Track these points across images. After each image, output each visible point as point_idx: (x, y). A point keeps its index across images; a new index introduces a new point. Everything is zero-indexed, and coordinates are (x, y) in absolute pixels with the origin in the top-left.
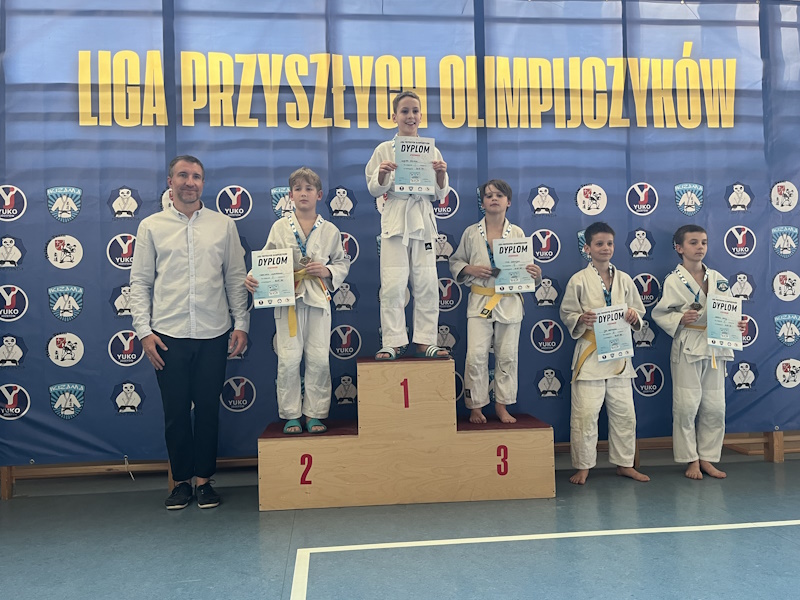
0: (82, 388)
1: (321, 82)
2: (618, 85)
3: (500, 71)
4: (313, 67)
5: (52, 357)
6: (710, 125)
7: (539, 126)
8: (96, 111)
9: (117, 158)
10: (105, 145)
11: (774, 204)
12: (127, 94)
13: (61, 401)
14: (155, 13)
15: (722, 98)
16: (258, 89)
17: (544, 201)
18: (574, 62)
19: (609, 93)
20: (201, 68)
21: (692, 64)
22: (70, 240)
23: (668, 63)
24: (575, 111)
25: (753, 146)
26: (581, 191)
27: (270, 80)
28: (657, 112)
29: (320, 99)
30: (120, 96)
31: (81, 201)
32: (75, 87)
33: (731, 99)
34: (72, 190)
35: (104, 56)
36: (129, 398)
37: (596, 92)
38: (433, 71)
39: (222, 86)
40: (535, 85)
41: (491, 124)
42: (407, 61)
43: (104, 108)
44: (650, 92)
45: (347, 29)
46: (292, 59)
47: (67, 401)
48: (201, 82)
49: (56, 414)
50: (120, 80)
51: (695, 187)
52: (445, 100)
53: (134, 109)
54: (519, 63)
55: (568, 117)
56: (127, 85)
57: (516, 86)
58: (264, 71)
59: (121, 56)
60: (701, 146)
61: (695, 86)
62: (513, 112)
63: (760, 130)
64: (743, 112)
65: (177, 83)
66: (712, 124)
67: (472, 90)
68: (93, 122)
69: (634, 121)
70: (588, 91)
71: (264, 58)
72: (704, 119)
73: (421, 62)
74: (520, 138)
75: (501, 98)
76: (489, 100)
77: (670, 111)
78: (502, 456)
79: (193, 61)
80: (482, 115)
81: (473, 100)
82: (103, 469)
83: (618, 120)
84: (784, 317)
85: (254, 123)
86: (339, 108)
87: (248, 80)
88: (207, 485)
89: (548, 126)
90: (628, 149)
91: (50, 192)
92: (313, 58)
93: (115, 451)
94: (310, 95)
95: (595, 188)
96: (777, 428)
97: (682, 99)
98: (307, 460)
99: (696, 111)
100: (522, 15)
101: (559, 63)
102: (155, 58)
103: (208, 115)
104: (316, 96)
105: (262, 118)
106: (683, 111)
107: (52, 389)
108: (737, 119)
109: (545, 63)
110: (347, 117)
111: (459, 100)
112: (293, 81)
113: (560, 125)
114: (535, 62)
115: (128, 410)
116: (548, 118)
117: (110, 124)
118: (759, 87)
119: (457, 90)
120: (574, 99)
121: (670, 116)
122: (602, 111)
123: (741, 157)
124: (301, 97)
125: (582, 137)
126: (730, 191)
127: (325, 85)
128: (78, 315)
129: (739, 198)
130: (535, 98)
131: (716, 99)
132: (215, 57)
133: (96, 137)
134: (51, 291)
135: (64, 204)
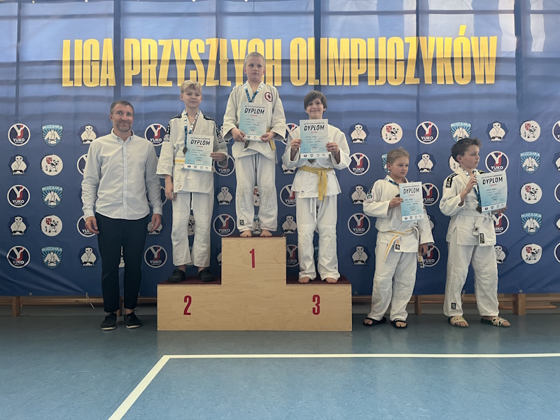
0: (61, 250)
1: (213, 57)
2: (412, 55)
3: (331, 47)
4: (208, 47)
5: (44, 230)
6: (477, 82)
7: (357, 84)
8: (72, 77)
9: (84, 106)
10: (77, 99)
11: (522, 136)
12: (91, 66)
13: (48, 258)
14: (109, 15)
15: (487, 64)
16: (173, 62)
17: (359, 134)
18: (382, 40)
19: (406, 61)
20: (137, 49)
21: (465, 41)
22: (55, 157)
23: (448, 40)
24: (382, 73)
25: (508, 96)
26: (385, 127)
27: (181, 56)
28: (440, 73)
29: (212, 68)
30: (87, 67)
31: (61, 133)
32: (60, 63)
33: (493, 64)
34: (57, 127)
35: (78, 43)
36: (89, 257)
37: (396, 60)
38: (286, 49)
39: (150, 60)
40: (355, 56)
41: (324, 83)
42: (269, 42)
43: (77, 76)
44: (434, 60)
45: (230, 22)
46: (194, 42)
47: (52, 258)
48: (136, 58)
49: (45, 265)
50: (87, 58)
51: (466, 124)
52: (293, 67)
53: (96, 75)
54: (344, 42)
55: (377, 78)
56: (91, 61)
57: (341, 57)
58: (177, 51)
59: (89, 42)
60: (471, 96)
61: (467, 55)
62: (339, 75)
63: (513, 85)
64: (501, 73)
65: (121, 59)
66: (479, 81)
67: (311, 60)
68: (71, 84)
69: (422, 80)
70: (391, 60)
71: (176, 42)
72: (473, 78)
73: (278, 43)
74: (343, 92)
75: (331, 66)
76: (323, 67)
77: (449, 73)
78: (316, 302)
79: (132, 45)
80: (318, 76)
81: (312, 67)
82: (73, 300)
83: (412, 79)
84: (528, 215)
85: (170, 84)
86: (224, 73)
87: (166, 56)
88: (133, 313)
89: (363, 84)
90: (418, 99)
91: (44, 128)
92: (208, 41)
93: (81, 290)
94: (206, 65)
95: (394, 125)
96: (521, 291)
97: (457, 64)
98: (188, 299)
99: (468, 72)
100: (346, 9)
101: (371, 41)
102: (109, 43)
103: (141, 79)
104: (209, 66)
105: (175, 80)
106: (458, 72)
107: (43, 250)
108: (497, 77)
109: (362, 42)
110: (229, 79)
111: (303, 67)
112: (195, 57)
113: (371, 83)
114: (355, 41)
115: (88, 264)
116: (363, 78)
117: (81, 85)
118: (514, 56)
119: (301, 60)
120: (382, 66)
121: (449, 76)
122: (400, 73)
123: (499, 104)
124: (200, 66)
125: (387, 91)
126: (491, 127)
127: (215, 59)
128: (59, 204)
129: (497, 132)
130: (354, 65)
131: (482, 64)
132: (146, 42)
133: (73, 93)
134: (43, 189)
135: (52, 136)
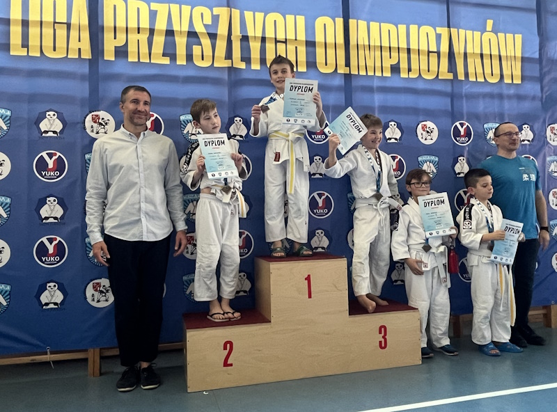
0: (9, 288)
1: (222, 30)
2: (444, 48)
6: (506, 81)
7: (389, 75)
8: (26, 43)
9: (43, 85)
10: (34, 74)
11: (548, 139)
12: (55, 30)
15: (513, 63)
16: (170, 33)
17: (393, 133)
18: (413, 28)
19: (438, 53)
20: (121, 12)
21: (493, 36)
23: (477, 34)
24: (414, 66)
25: (534, 98)
26: (420, 126)
27: (181, 26)
28: (471, 70)
29: (221, 45)
30: (48, 32)
31: (10, 121)
32: (7, 22)
33: (519, 64)
34: (3, 111)
36: (52, 296)
37: (429, 52)
38: (310, 28)
39: (139, 28)
40: (385, 44)
41: (354, 72)
42: (290, 18)
43: (34, 41)
44: (465, 54)
46: (198, 10)
48: (121, 23)
50: (48, 18)
52: (320, 51)
53: (61, 43)
54: (374, 26)
55: (410, 70)
56: (55, 23)
57: (372, 44)
58: (175, 18)
60: (501, 97)
61: (495, 52)
62: (370, 64)
63: (538, 87)
64: (527, 73)
65: (100, 23)
67: (340, 44)
68: (23, 52)
69: (456, 75)
70: (423, 51)
71: (175, 8)
72: (502, 76)
73: (301, 20)
74: (376, 84)
75: (361, 52)
76: (353, 54)
77: (480, 70)
78: (383, 334)
79: (115, 6)
80: (348, 64)
81: (341, 53)
83: (445, 74)
84: (556, 222)
85: (166, 61)
86: (237, 53)
87: (161, 25)
88: (149, 367)
89: (396, 76)
93: (39, 343)
94: (214, 41)
95: (430, 124)
96: (553, 302)
97: (487, 61)
98: (228, 345)
99: (497, 71)
101: (402, 28)
103: (127, 52)
104: (218, 42)
105: (173, 57)
106: (488, 71)
108: (523, 78)
109: (392, 27)
110: (243, 59)
111: (331, 52)
112: (199, 28)
113: (404, 75)
114: (385, 27)
115: (52, 306)
116: (395, 69)
117: (39, 55)
118: (537, 56)
119: (329, 43)
120: (414, 56)
121: (480, 74)
122: (434, 67)
123: (526, 106)
124: (206, 42)
125: (420, 86)
126: (521, 129)
127: (226, 33)
128: (5, 222)
129: (527, 134)
130: (385, 54)
131: (509, 63)
132: (133, 4)
133: (26, 66)
